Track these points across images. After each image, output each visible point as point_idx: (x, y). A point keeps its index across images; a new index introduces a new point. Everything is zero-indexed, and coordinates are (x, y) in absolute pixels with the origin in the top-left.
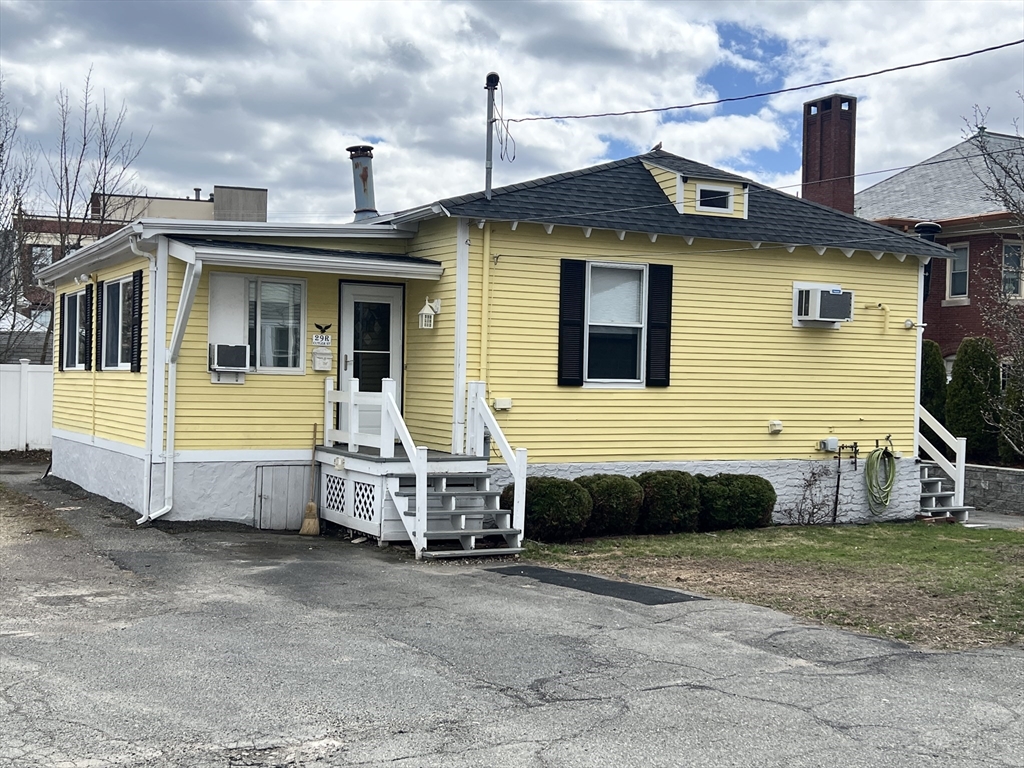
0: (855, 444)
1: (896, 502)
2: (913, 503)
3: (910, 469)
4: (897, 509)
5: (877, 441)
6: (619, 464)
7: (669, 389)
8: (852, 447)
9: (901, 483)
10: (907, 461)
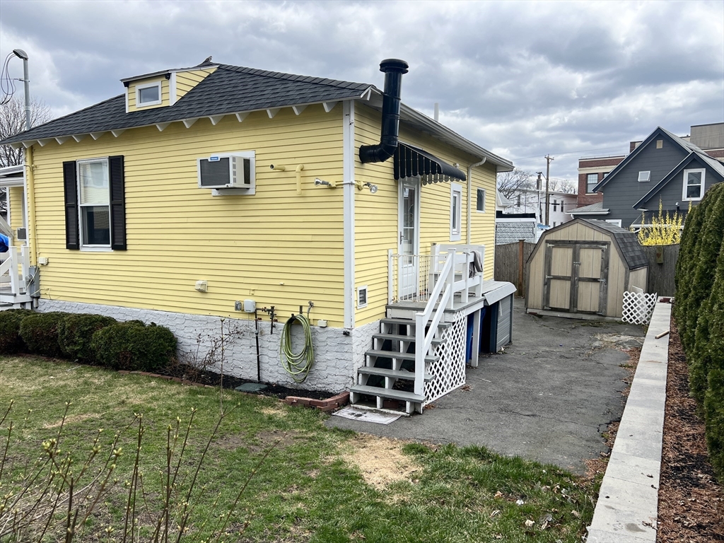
0: (273, 308)
1: (324, 373)
2: (344, 378)
3: (338, 340)
4: (325, 381)
5: (301, 307)
6: (102, 306)
7: (128, 253)
8: (269, 311)
9: (328, 354)
10: (335, 331)
